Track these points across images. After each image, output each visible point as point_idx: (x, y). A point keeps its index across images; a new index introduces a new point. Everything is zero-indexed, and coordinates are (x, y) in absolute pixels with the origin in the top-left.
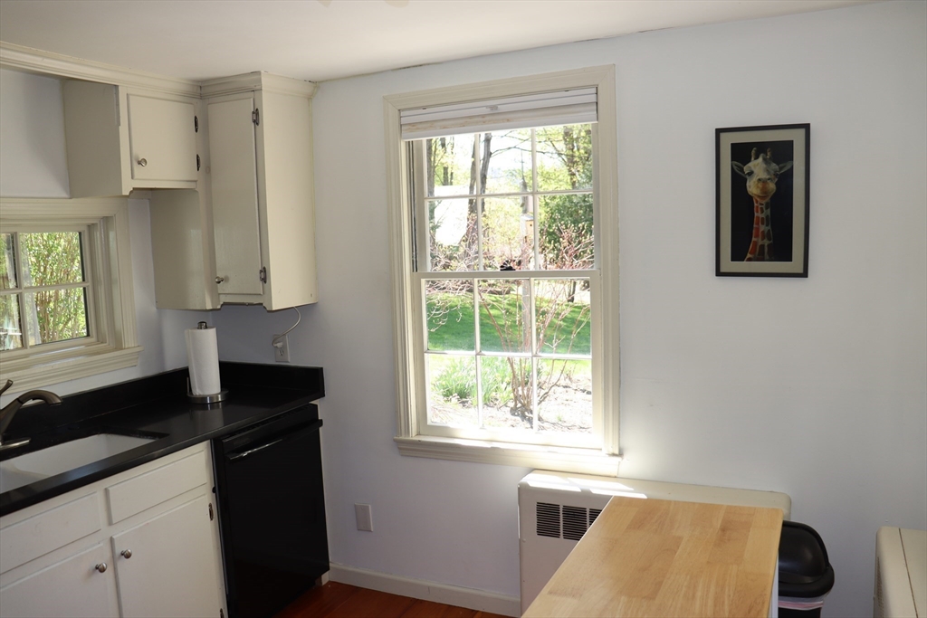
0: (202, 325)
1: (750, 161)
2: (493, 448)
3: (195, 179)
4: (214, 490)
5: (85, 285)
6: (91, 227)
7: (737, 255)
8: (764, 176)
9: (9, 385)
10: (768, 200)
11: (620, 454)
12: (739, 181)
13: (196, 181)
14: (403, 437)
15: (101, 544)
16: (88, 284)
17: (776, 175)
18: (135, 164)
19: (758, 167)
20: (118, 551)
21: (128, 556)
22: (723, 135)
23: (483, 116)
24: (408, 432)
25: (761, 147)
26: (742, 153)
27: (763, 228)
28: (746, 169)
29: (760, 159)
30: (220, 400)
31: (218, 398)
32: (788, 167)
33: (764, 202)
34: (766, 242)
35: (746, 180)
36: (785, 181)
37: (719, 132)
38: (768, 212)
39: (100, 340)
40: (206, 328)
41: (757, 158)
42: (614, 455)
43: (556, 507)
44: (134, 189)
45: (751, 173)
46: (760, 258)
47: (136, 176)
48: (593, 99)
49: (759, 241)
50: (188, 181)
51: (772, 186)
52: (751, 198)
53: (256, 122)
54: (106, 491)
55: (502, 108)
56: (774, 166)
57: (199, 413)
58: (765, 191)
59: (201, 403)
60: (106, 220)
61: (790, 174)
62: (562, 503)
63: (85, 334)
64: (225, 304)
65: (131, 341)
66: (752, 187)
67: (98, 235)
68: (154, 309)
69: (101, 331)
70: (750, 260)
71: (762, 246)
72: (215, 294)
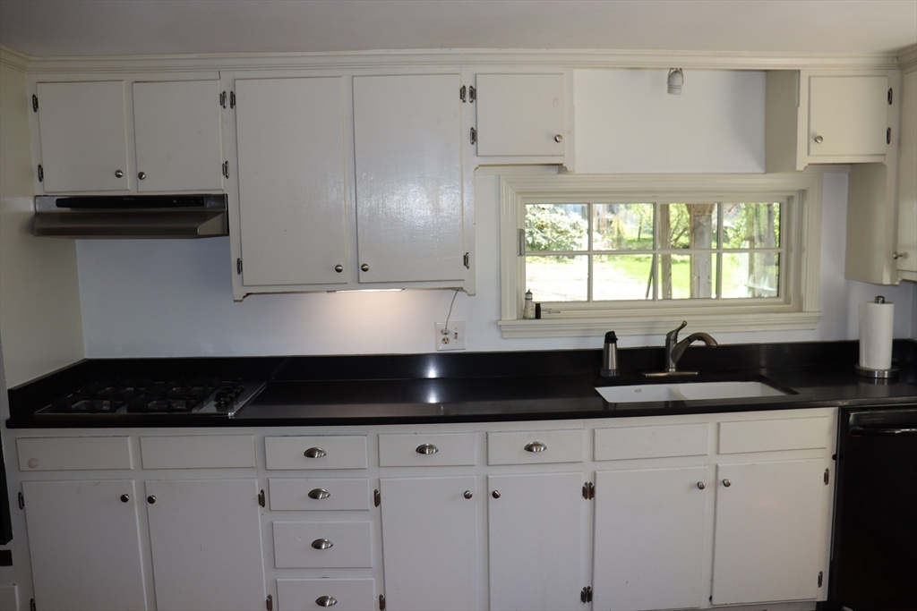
0: (880, 300)
3: (884, 152)
4: (834, 457)
5: (780, 250)
6: (790, 199)
9: (683, 326)
13: (884, 155)
15: (706, 467)
16: (783, 250)
18: (812, 141)
20: (721, 478)
21: (727, 485)
30: (886, 376)
31: (884, 374)
39: (787, 302)
40: (883, 302)
44: (809, 164)
47: (812, 152)
50: (874, 155)
54: (719, 424)
57: (863, 385)
59: (869, 376)
60: (803, 193)
63: (775, 295)
64: (904, 281)
65: (812, 306)
67: (795, 206)
68: (841, 279)
69: (789, 292)
72: (895, 271)
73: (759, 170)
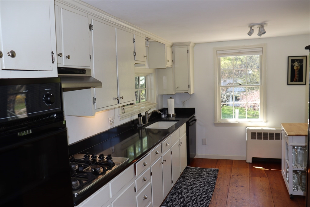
1: (294, 63)
2: (238, 123)
6: (147, 75)
7: (292, 81)
8: (297, 65)
9: (150, 109)
10: (298, 70)
11: (267, 122)
12: (292, 67)
14: (216, 122)
15: (179, 140)
16: (146, 89)
17: (300, 65)
18: (167, 61)
19: (296, 64)
21: (182, 143)
22: (289, 58)
23: (237, 53)
24: (217, 121)
25: (297, 60)
26: (293, 61)
27: (297, 76)
28: (294, 64)
29: (297, 62)
31: (174, 115)
32: (302, 64)
33: (297, 71)
34: (298, 78)
35: (293, 66)
36: (302, 67)
37: (288, 57)
38: (298, 72)
39: (149, 102)
40: (172, 99)
41: (296, 62)
42: (265, 122)
43: (255, 133)
44: (167, 67)
45: (295, 65)
46: (296, 81)
47: (167, 64)
48: (262, 50)
49: (296, 78)
51: (299, 67)
52: (294, 70)
53: (188, 52)
55: (241, 51)
56: (299, 64)
58: (297, 69)
59: (170, 116)
60: (151, 73)
61: (302, 65)
62: (257, 132)
63: (145, 100)
64: (177, 93)
66: (295, 68)
67: (149, 77)
68: (157, 95)
69: (148, 99)
70: (294, 82)
71: (297, 79)
72: (175, 91)
73: (148, 68)
